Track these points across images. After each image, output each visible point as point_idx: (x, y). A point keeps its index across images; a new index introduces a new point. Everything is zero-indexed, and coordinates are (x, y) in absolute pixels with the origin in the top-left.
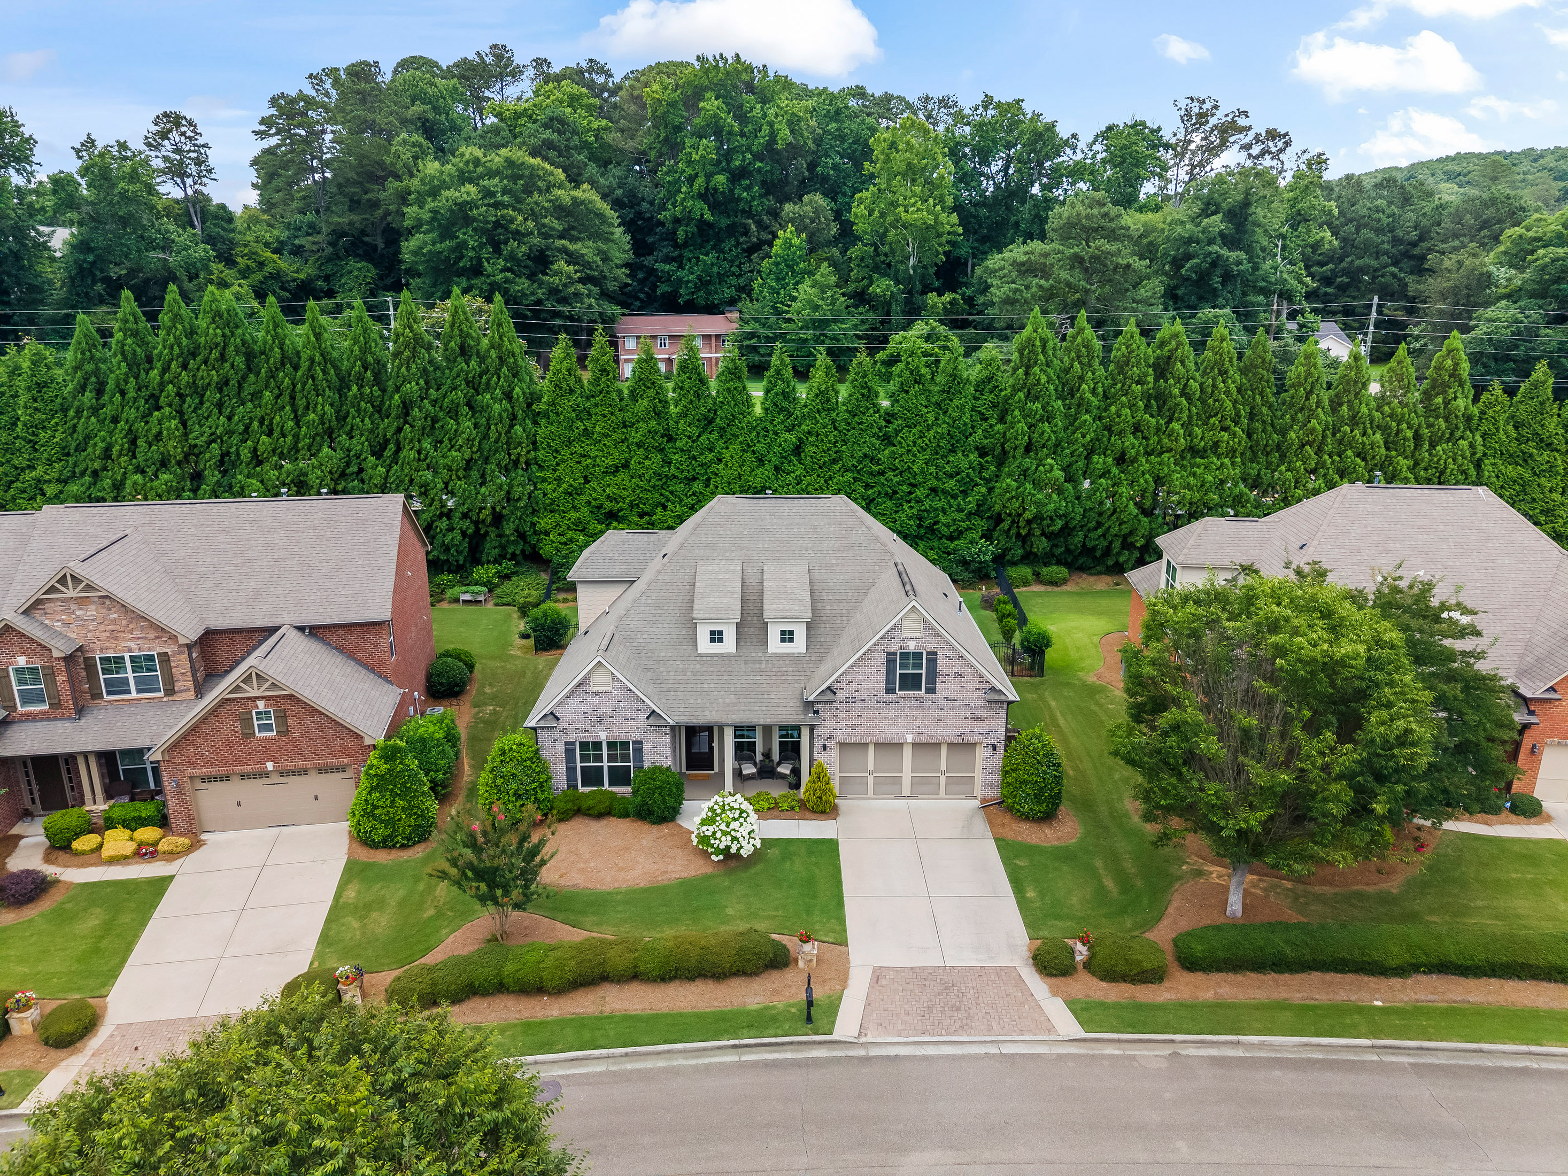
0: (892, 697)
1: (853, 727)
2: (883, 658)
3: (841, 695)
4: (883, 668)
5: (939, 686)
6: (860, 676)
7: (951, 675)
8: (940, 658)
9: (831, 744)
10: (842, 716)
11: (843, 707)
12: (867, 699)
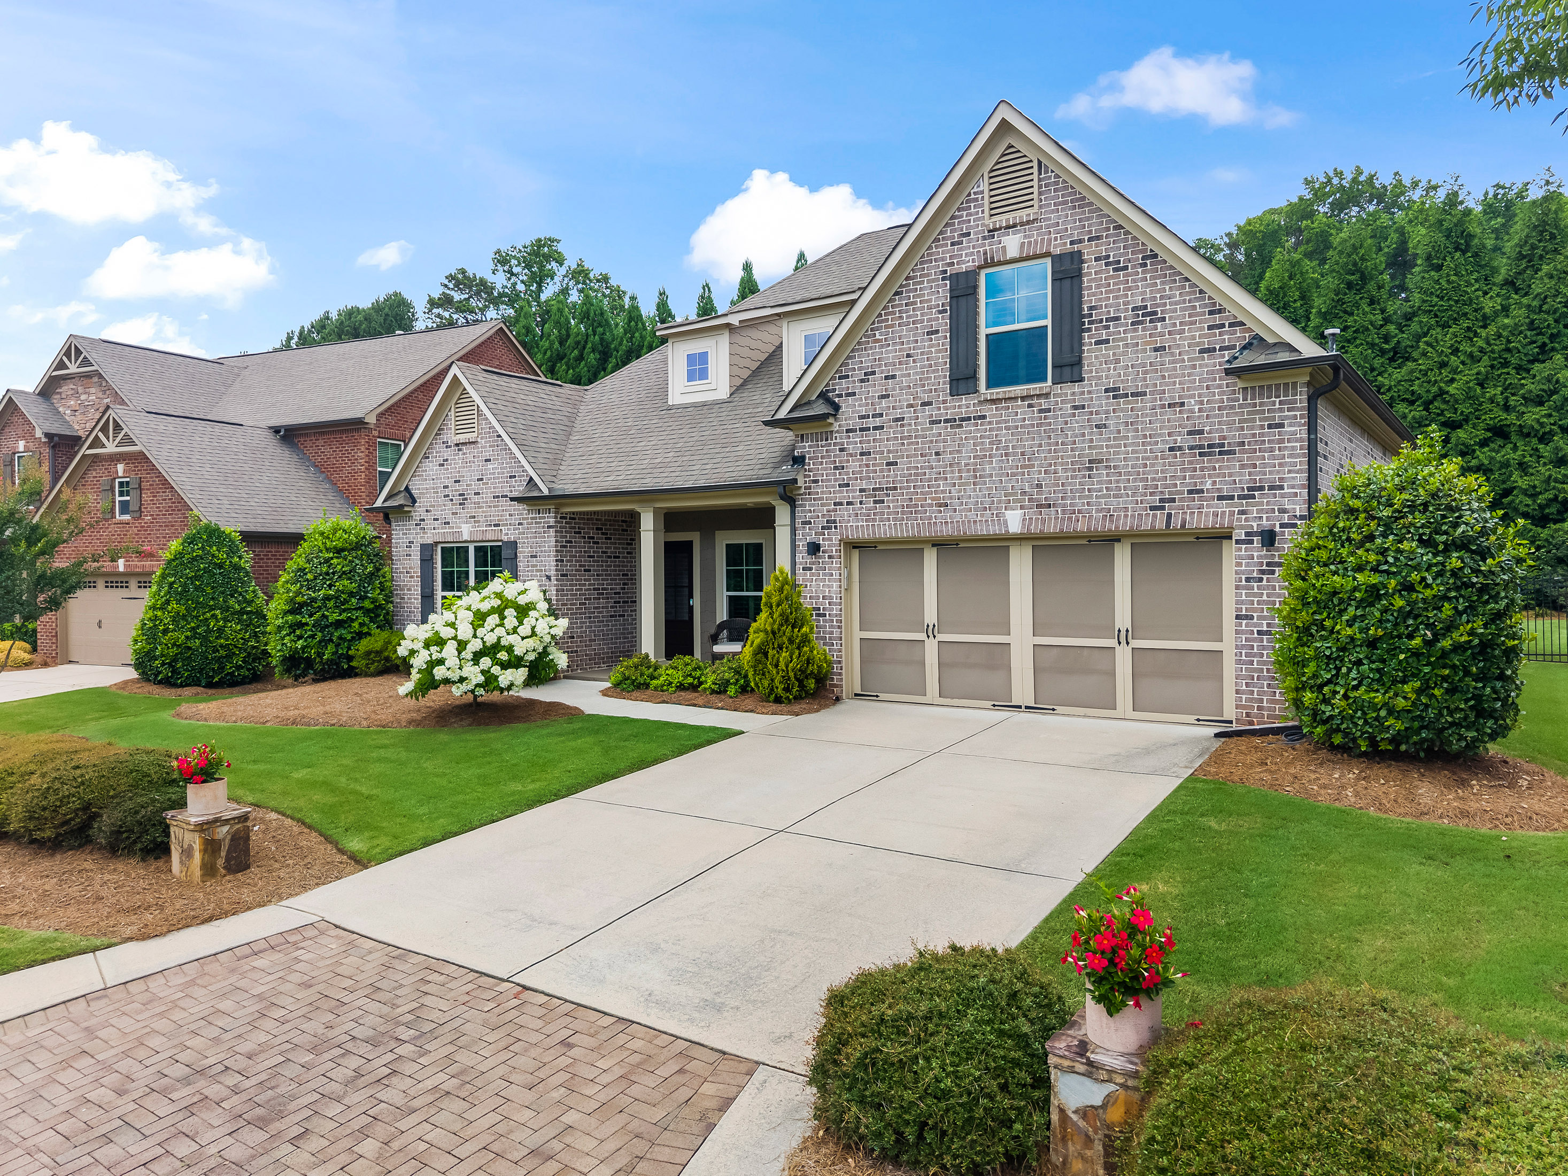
0: (966, 405)
1: (878, 495)
2: (940, 295)
3: (850, 412)
4: (943, 323)
5: (1091, 356)
6: (890, 354)
7: (1127, 317)
8: (1090, 268)
9: (831, 542)
10: (854, 465)
11: (855, 443)
12: (908, 414)
